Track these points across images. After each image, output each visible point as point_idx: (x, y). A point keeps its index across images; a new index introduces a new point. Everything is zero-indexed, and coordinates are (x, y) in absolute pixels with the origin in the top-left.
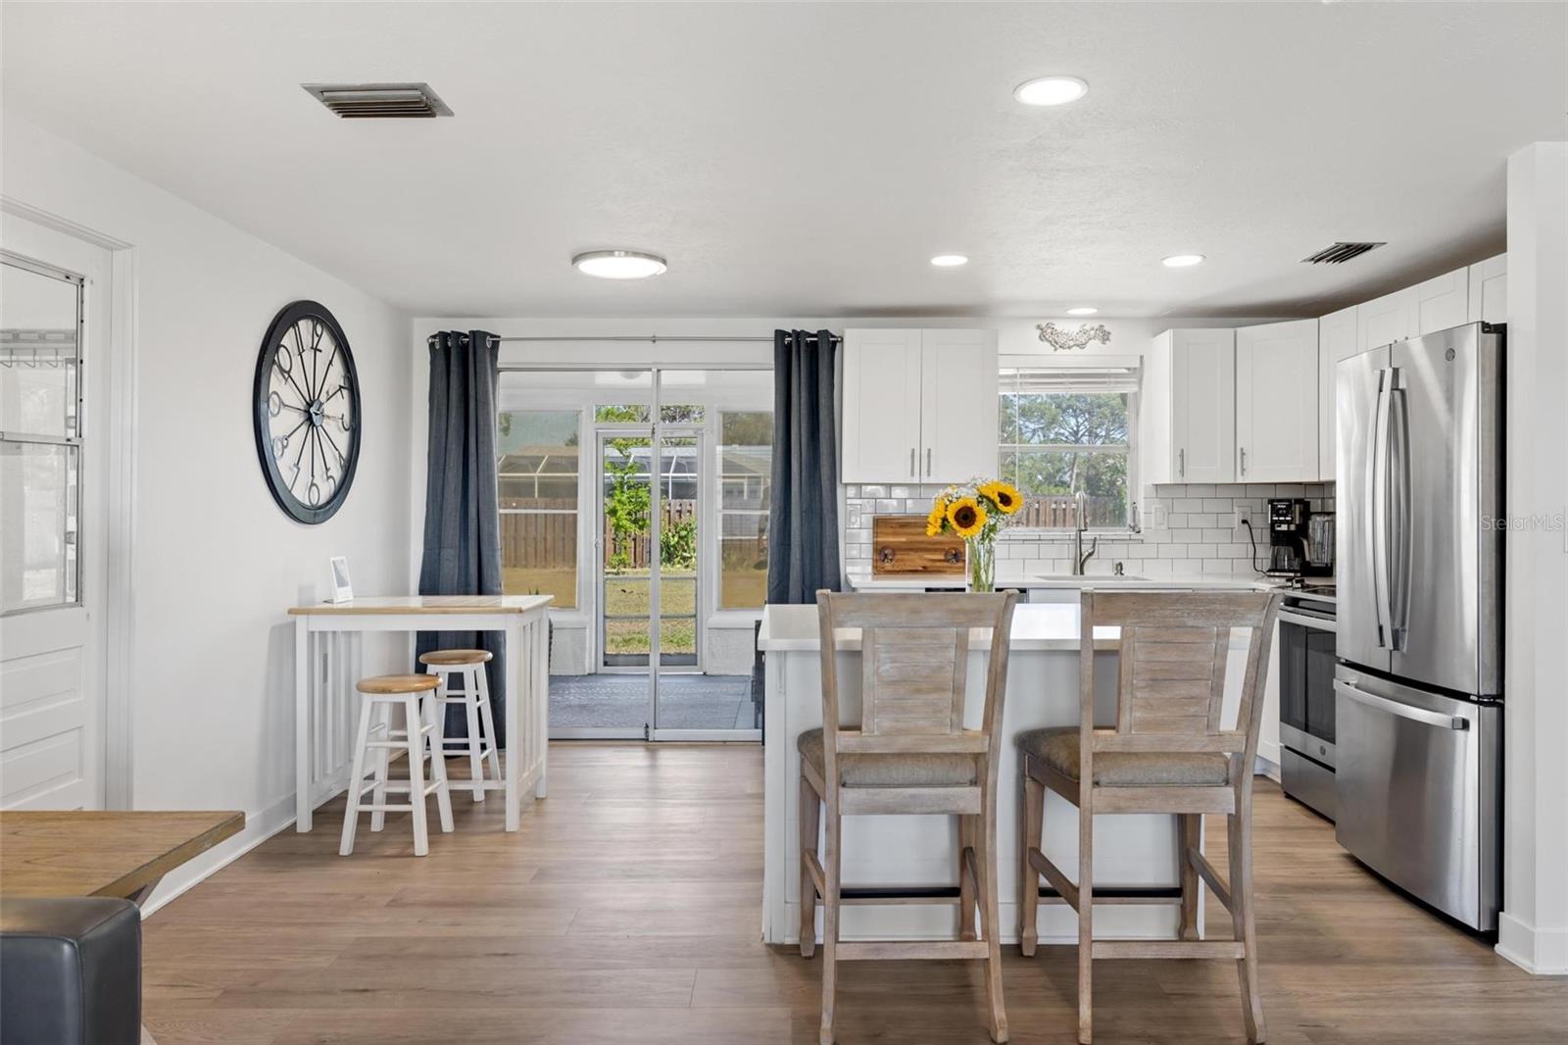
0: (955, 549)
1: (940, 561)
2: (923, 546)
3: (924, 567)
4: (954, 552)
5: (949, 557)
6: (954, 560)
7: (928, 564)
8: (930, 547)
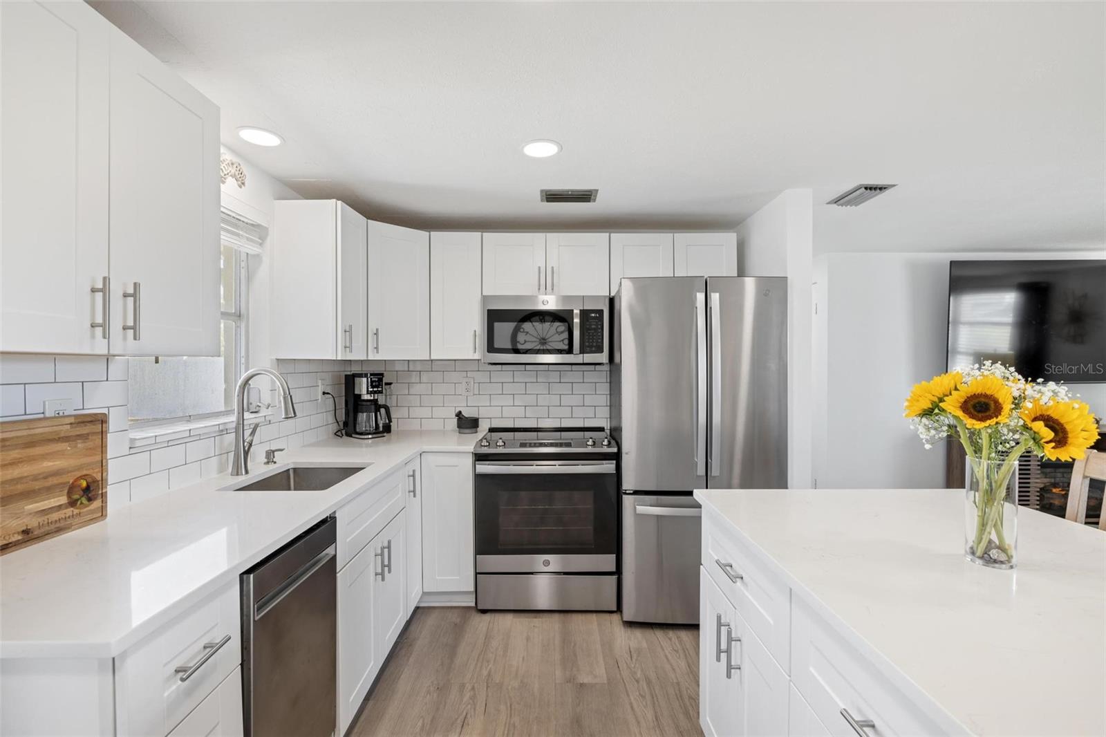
0: (83, 477)
1: (60, 507)
2: (20, 487)
3: (26, 532)
4: (84, 484)
5: (76, 497)
6: (84, 500)
7: (32, 523)
8: (37, 485)
